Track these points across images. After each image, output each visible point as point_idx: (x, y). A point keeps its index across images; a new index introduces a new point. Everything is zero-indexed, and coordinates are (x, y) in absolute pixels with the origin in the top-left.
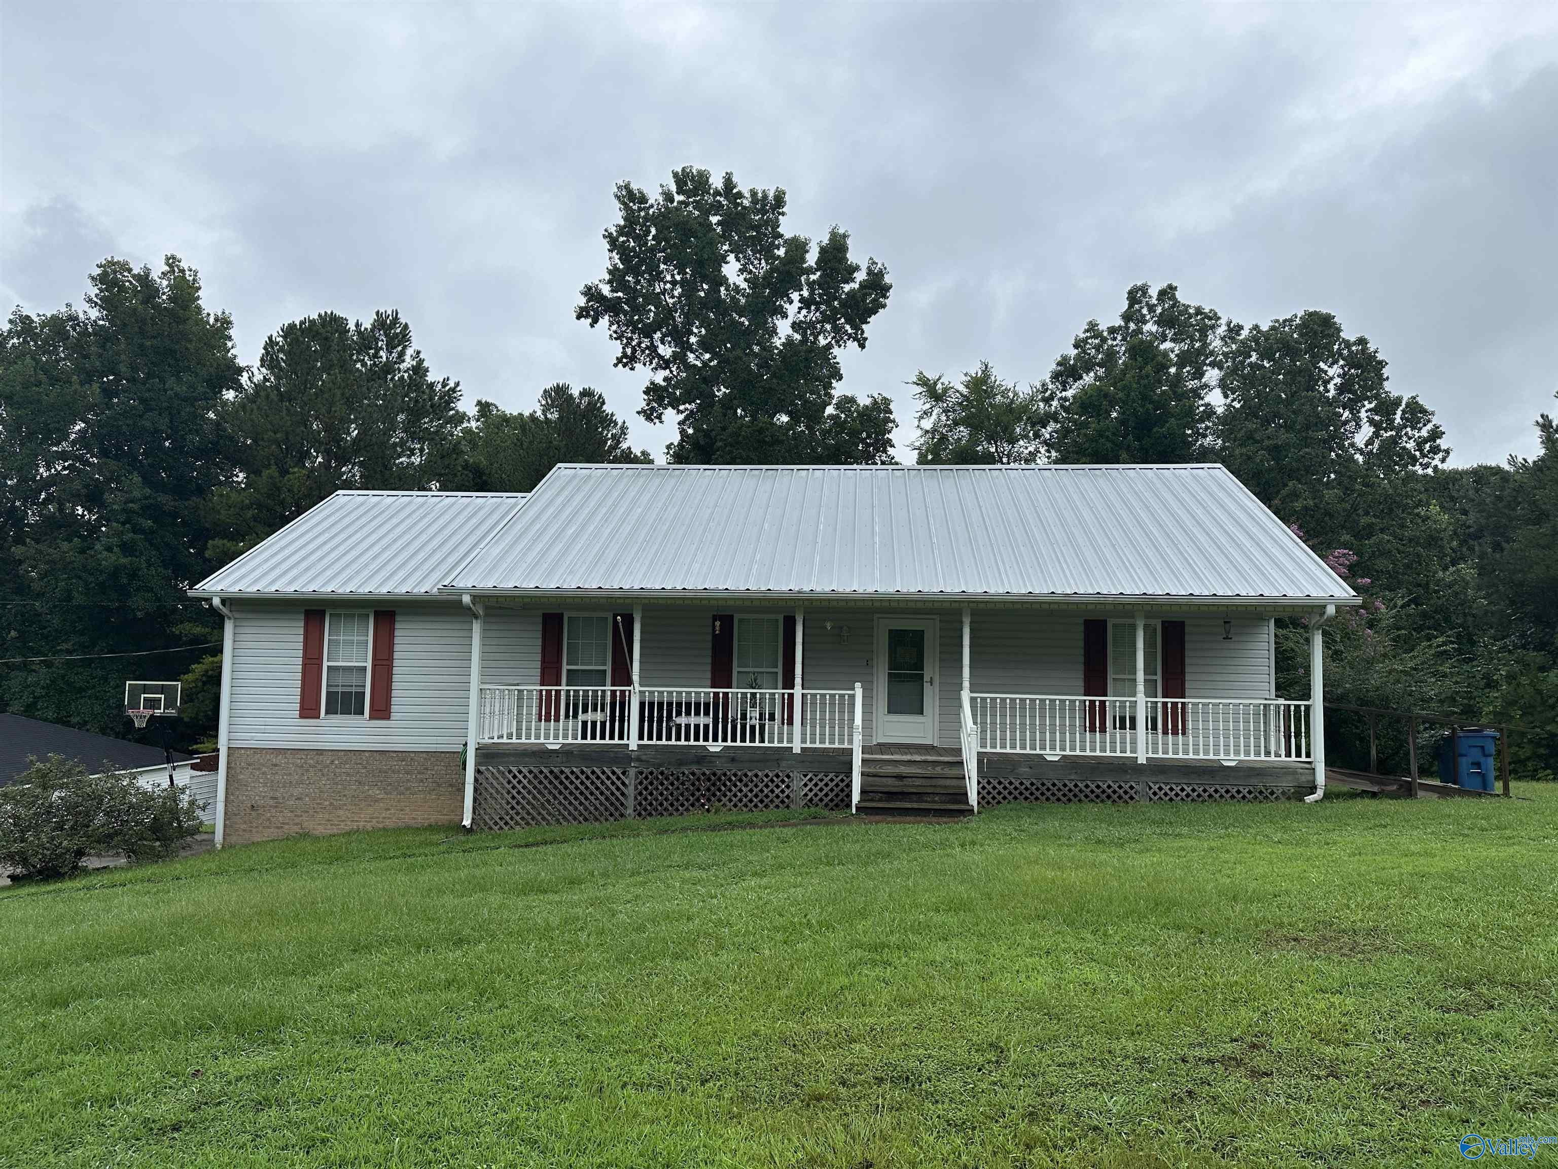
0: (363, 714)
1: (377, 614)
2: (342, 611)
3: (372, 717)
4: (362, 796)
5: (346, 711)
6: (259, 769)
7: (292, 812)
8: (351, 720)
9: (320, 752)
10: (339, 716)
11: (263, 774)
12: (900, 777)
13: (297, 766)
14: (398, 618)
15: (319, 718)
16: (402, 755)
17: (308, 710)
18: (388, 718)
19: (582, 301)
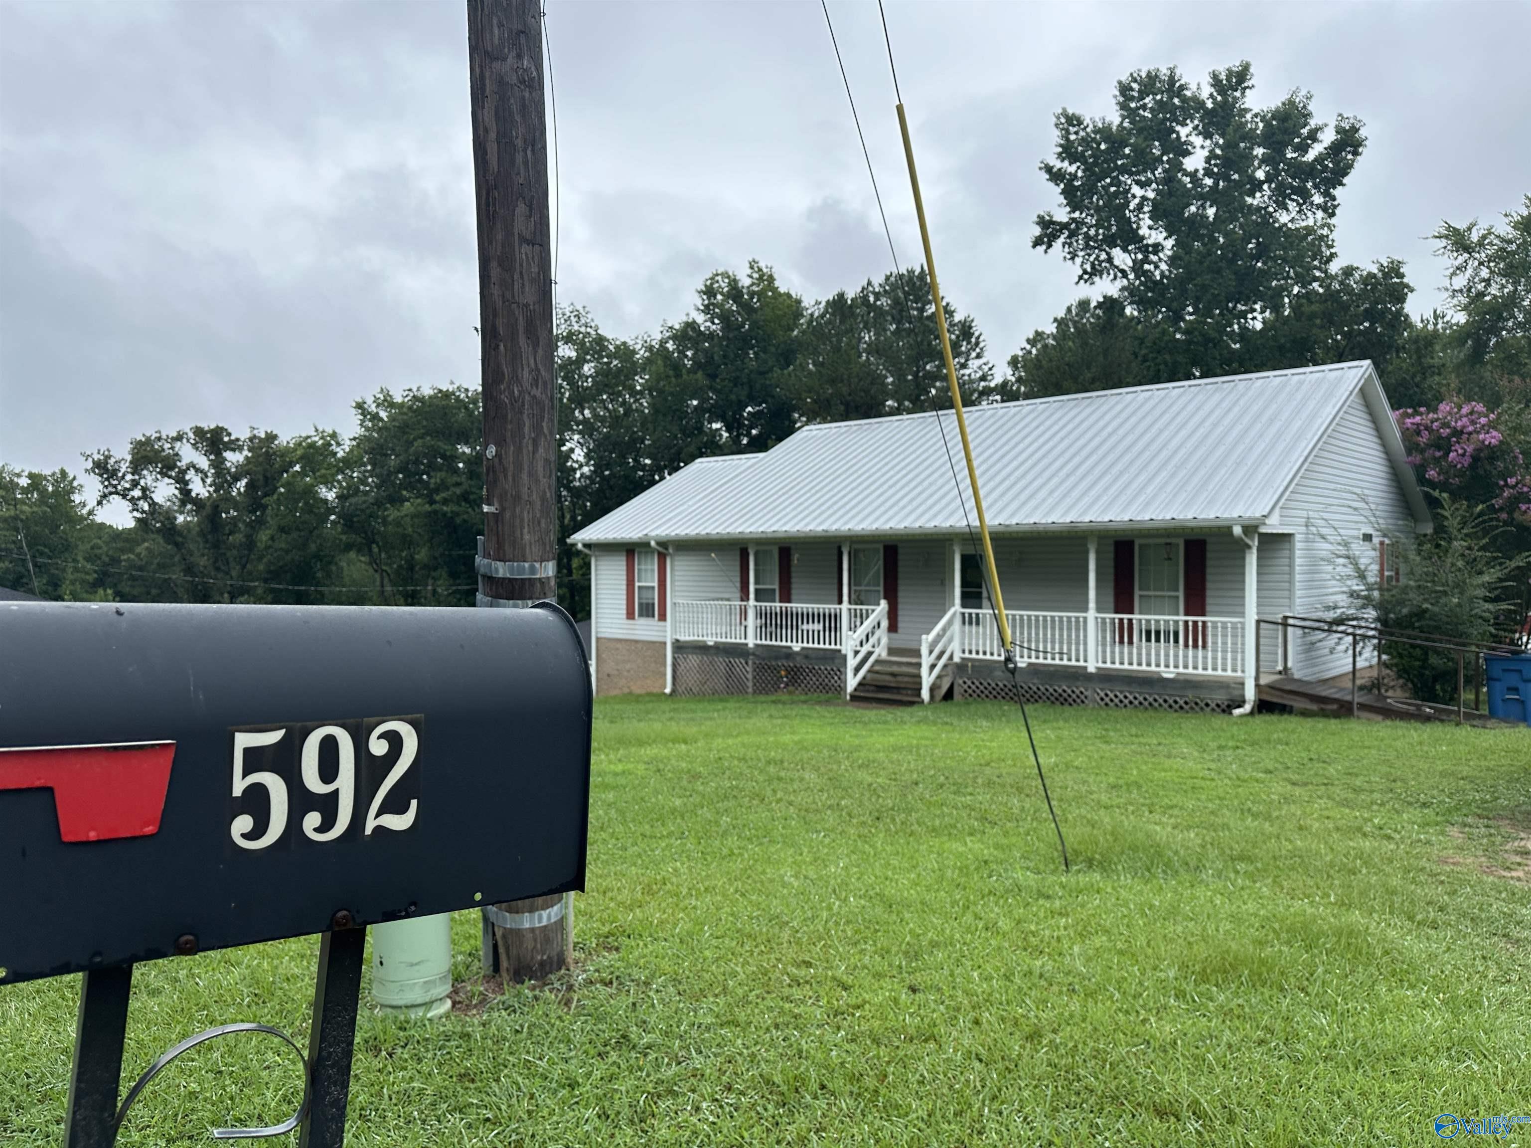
0: (654, 617)
3: (658, 619)
5: (646, 615)
6: (610, 652)
7: (625, 680)
8: (650, 621)
9: (636, 641)
10: (643, 618)
11: (612, 655)
12: (894, 675)
13: (627, 651)
14: (669, 553)
15: (635, 619)
17: (631, 614)
18: (665, 620)
19: (1037, 231)
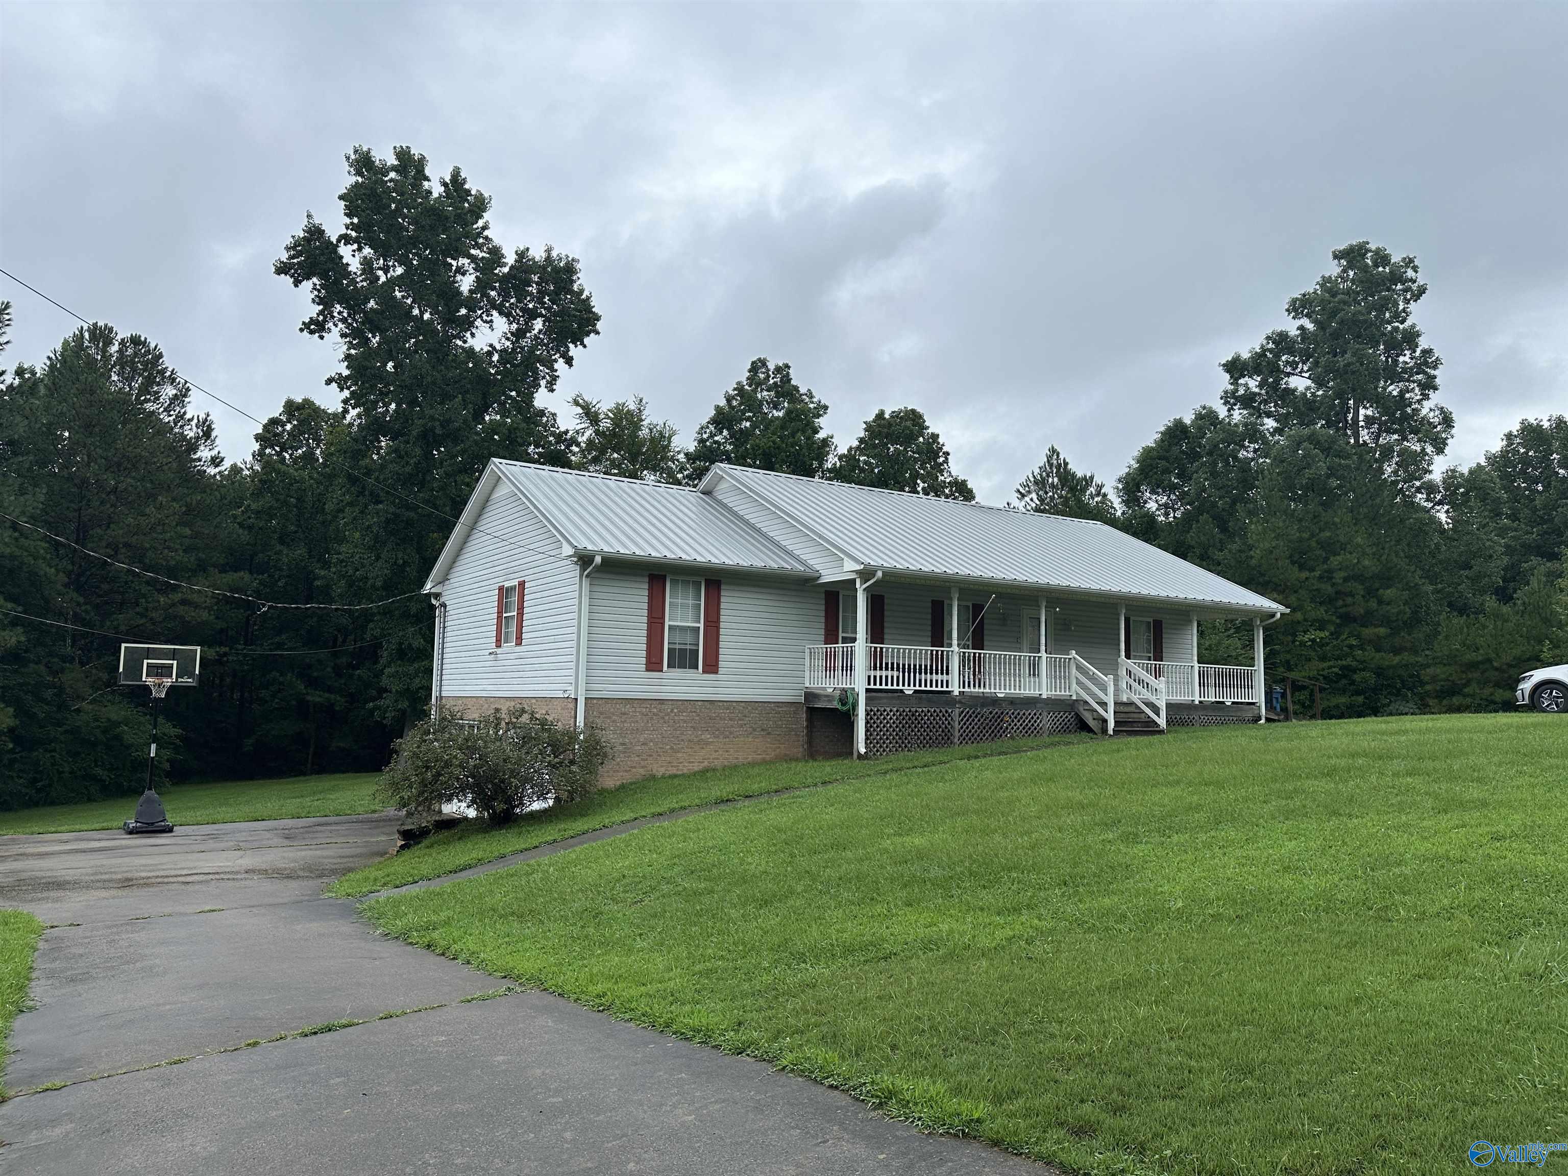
0: (697, 668)
1: (708, 583)
2: (681, 578)
3: (704, 672)
4: (696, 740)
5: (682, 666)
6: (610, 718)
7: (638, 756)
8: (690, 674)
9: (662, 701)
10: (677, 670)
11: (613, 721)
13: (643, 714)
14: (723, 587)
15: (662, 671)
16: (728, 705)
17: (653, 664)
18: (716, 672)
